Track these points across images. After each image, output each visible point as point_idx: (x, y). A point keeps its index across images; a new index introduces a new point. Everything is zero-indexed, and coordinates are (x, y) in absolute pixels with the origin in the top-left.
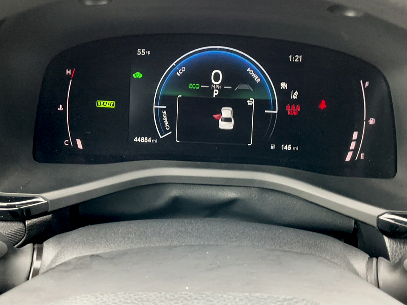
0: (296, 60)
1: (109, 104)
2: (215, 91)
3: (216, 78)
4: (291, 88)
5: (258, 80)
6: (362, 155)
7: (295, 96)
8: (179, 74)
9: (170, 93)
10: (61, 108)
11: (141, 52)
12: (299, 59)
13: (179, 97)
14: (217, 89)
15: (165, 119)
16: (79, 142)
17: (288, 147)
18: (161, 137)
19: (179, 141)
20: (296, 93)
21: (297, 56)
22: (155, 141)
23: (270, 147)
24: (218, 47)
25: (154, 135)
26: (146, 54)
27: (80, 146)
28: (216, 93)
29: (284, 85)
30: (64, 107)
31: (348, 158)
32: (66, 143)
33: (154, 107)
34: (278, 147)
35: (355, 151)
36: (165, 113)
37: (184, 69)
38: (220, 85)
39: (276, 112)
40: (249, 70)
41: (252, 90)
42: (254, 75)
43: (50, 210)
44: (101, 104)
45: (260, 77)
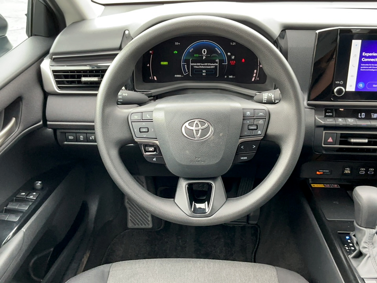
0: (233, 44)
1: (166, 63)
2: (204, 57)
3: (204, 52)
4: (232, 55)
5: (220, 52)
6: (258, 78)
7: (233, 57)
8: (190, 51)
9: (188, 58)
10: (148, 65)
11: (177, 43)
12: (234, 44)
13: (191, 60)
14: (205, 56)
15: (186, 68)
16: (155, 77)
17: (231, 77)
18: (185, 75)
19: (191, 76)
20: (234, 57)
21: (233, 43)
22: (183, 76)
23: (225, 77)
24: (205, 41)
25: (182, 74)
26: (179, 44)
27: (156, 79)
28: (204, 58)
29: (229, 54)
30: (150, 65)
31: (253, 80)
32: (151, 78)
33: (182, 63)
34: (228, 77)
35: (255, 77)
36: (186, 66)
37: (192, 49)
38: (205, 54)
39: (227, 63)
40: (216, 48)
41: (217, 56)
42: (218, 50)
43: (153, 95)
44: (162, 63)
45: (220, 51)
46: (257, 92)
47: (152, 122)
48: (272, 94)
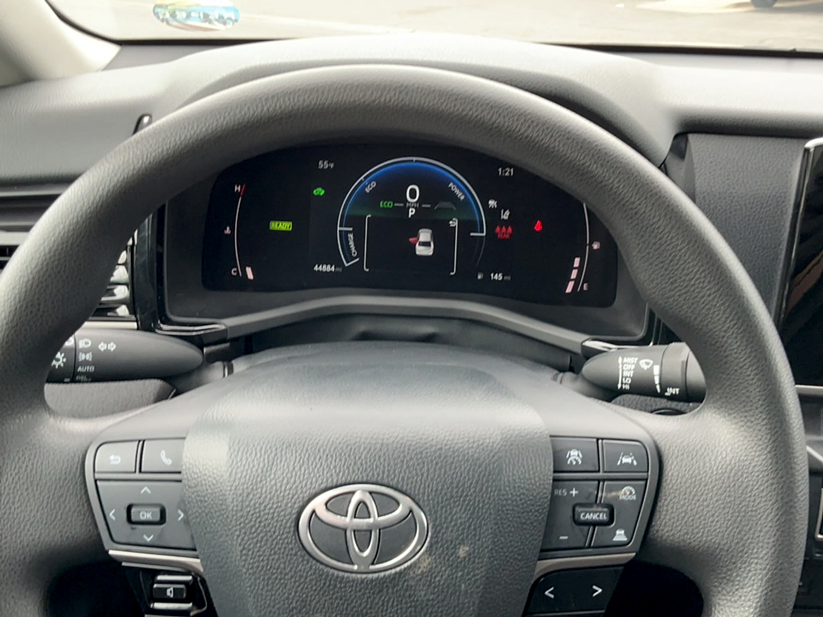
0: (507, 174)
1: (285, 226)
2: (410, 210)
3: (413, 195)
4: (502, 206)
5: (462, 198)
6: (585, 286)
7: (505, 216)
8: (368, 190)
9: (358, 212)
10: (228, 231)
11: (323, 165)
12: (510, 172)
13: (368, 218)
14: (413, 207)
15: (351, 243)
16: (249, 271)
17: (498, 277)
18: (346, 265)
19: (367, 270)
20: (507, 213)
21: (508, 169)
22: (340, 269)
23: (477, 277)
24: (415, 159)
25: (339, 263)
26: (329, 167)
27: (250, 276)
28: (412, 212)
29: (492, 203)
30: (232, 229)
31: (569, 289)
32: (234, 272)
33: (339, 229)
34: (487, 277)
35: (577, 281)
36: (351, 236)
37: (374, 184)
38: (417, 202)
39: (484, 234)
40: (451, 185)
41: (455, 208)
42: (457, 192)
44: (276, 226)
45: (464, 194)
46: (587, 337)
47: (180, 481)
48: (651, 362)
